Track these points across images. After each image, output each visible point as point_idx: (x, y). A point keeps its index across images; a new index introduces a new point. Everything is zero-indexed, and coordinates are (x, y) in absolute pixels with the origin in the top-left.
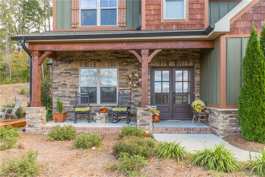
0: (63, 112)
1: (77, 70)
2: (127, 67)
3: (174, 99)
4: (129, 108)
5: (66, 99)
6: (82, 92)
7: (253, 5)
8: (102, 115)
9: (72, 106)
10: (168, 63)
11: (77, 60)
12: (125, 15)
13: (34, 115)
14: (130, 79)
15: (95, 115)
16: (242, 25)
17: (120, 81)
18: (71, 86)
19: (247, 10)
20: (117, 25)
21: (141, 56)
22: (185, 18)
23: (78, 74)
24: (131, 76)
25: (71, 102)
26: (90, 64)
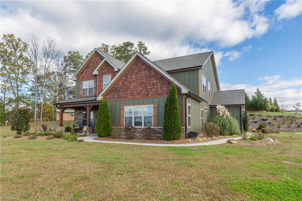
12: (96, 90)
17: (93, 116)
18: (79, 119)
20: (94, 94)
21: (87, 108)
23: (81, 114)
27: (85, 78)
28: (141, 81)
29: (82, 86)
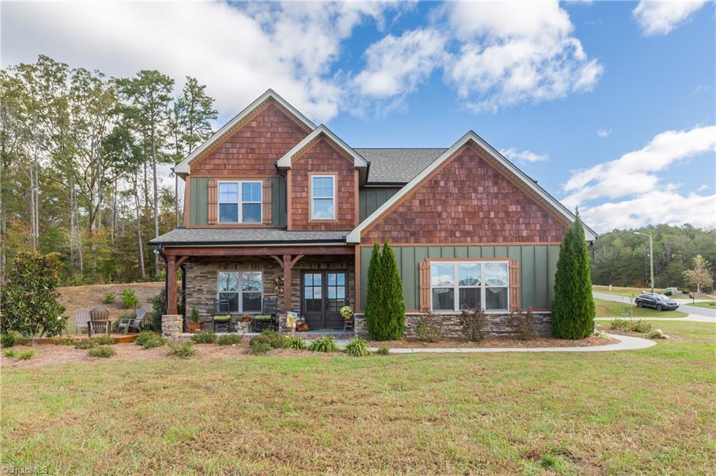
0: (199, 321)
1: (215, 273)
2: (274, 270)
3: (327, 307)
4: (273, 315)
5: (202, 307)
6: (221, 298)
7: (384, 217)
8: (244, 324)
9: (210, 314)
10: (319, 266)
11: (215, 261)
12: (270, 211)
13: (171, 323)
14: (276, 284)
15: (237, 325)
16: (375, 235)
17: (266, 285)
18: (208, 292)
19: (379, 221)
20: (262, 222)
21: (283, 261)
22: (334, 218)
23: (216, 278)
24: (277, 280)
25: (208, 310)
26: (230, 266)
27: (226, 172)
28: (476, 204)
29: (215, 193)
